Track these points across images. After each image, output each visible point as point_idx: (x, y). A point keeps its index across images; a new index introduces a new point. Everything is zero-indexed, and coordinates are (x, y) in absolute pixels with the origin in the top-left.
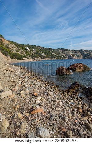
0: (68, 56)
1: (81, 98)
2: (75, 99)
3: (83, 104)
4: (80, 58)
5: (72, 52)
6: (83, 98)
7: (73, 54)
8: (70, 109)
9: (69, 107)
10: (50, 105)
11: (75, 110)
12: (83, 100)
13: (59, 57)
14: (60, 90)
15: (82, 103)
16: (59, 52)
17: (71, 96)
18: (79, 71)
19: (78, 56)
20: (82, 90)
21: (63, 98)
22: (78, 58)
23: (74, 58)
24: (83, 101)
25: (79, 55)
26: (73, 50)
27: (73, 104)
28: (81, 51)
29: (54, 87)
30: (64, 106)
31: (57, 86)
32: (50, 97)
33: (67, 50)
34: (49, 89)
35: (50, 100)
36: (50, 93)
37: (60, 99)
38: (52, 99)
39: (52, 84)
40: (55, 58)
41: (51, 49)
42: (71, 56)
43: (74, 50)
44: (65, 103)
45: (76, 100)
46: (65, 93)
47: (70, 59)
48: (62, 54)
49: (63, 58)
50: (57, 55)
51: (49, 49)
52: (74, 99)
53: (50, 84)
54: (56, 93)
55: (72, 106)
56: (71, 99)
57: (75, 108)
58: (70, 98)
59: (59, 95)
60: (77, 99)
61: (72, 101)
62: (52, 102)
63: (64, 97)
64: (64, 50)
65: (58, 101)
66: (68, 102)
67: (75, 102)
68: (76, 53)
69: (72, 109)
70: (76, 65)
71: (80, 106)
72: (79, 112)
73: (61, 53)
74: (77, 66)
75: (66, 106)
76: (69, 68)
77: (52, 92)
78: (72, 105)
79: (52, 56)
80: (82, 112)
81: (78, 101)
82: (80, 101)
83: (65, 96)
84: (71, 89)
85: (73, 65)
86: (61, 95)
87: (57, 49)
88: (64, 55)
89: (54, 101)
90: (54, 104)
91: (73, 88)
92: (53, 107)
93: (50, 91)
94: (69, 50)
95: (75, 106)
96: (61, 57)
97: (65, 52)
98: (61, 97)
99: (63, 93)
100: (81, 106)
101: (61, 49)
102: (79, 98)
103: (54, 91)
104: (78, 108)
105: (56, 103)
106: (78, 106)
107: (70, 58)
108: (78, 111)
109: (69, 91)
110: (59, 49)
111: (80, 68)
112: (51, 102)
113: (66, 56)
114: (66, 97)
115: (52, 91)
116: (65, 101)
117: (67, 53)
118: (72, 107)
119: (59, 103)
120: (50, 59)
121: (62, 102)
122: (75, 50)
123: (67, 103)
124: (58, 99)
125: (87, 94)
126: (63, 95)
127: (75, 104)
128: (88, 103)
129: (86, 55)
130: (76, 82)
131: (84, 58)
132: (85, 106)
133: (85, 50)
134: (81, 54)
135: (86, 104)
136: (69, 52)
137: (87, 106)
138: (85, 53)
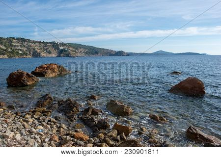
0: (31, 52)
1: (56, 118)
2: (47, 122)
3: (60, 127)
4: (54, 55)
5: (38, 44)
6: (59, 118)
7: (41, 49)
8: (38, 142)
9: (35, 138)
11: (47, 140)
12: (60, 121)
14: (16, 114)
15: (57, 127)
16: (14, 44)
17: (38, 119)
18: (51, 75)
19: (50, 53)
20: (57, 106)
21: (23, 125)
22: (50, 56)
23: (43, 54)
25: (52, 51)
26: (40, 42)
27: (42, 131)
28: (54, 45)
29: (4, 110)
30: (25, 140)
31: (10, 107)
33: (29, 41)
37: (17, 129)
42: (37, 52)
43: (42, 41)
44: (28, 133)
45: (48, 124)
46: (28, 116)
47: (37, 57)
48: (19, 48)
49: (22, 55)
50: (9, 50)
52: (43, 123)
54: (8, 121)
55: (41, 135)
56: (40, 125)
57: (46, 138)
58: (37, 123)
59: (15, 123)
60: (49, 121)
61: (41, 127)
63: (25, 123)
64: (23, 40)
65: (11, 135)
66: (34, 130)
67: (46, 127)
68: (45, 46)
69: (40, 141)
70: (45, 66)
71: (54, 131)
72: (53, 142)
73: (17, 46)
74: (48, 68)
76: (33, 73)
78: (41, 133)
80: (58, 140)
81: (51, 124)
82: (55, 123)
83: (27, 122)
84: (38, 107)
85: (41, 67)
86: (20, 121)
87: (8, 39)
88: (25, 49)
89: (3, 137)
91: (42, 105)
94: (34, 42)
95: (47, 133)
96: (18, 53)
97: (25, 44)
98: (19, 125)
99: (23, 117)
100: (57, 131)
101: (18, 39)
102: (52, 119)
103: (3, 119)
104: (51, 135)
105: (9, 140)
106: (50, 133)
107: (36, 55)
108: (50, 140)
109: (34, 112)
110: (14, 38)
111: (53, 70)
113: (28, 52)
114: (29, 123)
116: (27, 130)
117: (30, 46)
118: (40, 138)
119: (14, 138)
121: (22, 134)
122: (44, 42)
123: (31, 132)
124: (12, 131)
125: (65, 110)
126: (24, 121)
127: (46, 131)
128: (67, 123)
129: (63, 50)
130: (47, 95)
131: (59, 56)
132: (62, 129)
133: (60, 43)
134: (55, 49)
135: (64, 126)
136: (33, 46)
137: (66, 128)
138: (61, 48)
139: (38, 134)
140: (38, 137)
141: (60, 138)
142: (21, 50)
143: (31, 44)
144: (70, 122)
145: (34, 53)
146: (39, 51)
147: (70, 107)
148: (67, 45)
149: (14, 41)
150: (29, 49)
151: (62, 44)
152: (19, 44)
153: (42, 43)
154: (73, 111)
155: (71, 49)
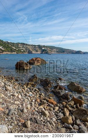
0: (27, 51)
1: (39, 89)
2: (34, 90)
3: (41, 94)
4: (39, 53)
5: (31, 46)
6: (41, 89)
7: (33, 49)
8: (29, 101)
9: (28, 99)
10: (9, 100)
11: (34, 100)
13: (19, 51)
14: (19, 84)
15: (39, 94)
16: (19, 46)
17: (30, 88)
19: (37, 51)
20: (39, 82)
21: (22, 91)
22: (37, 53)
23: (34, 52)
24: (40, 92)
26: (32, 45)
27: (31, 95)
28: (40, 47)
29: (14, 81)
30: (23, 99)
31: (17, 80)
32: (8, 92)
33: (27, 44)
34: (8, 84)
35: (9, 95)
36: (8, 88)
37: (20, 92)
38: (11, 94)
39: (12, 78)
40: (14, 52)
41: (11, 43)
42: (30, 51)
45: (34, 92)
46: (25, 86)
48: (22, 48)
49: (23, 52)
50: (17, 49)
51: (9, 43)
52: (32, 91)
53: (10, 79)
54: (16, 87)
55: (31, 97)
56: (30, 92)
57: (33, 99)
58: (29, 90)
59: (19, 89)
60: (35, 90)
61: (31, 93)
62: (11, 96)
63: (23, 90)
64: (24, 44)
65: (16, 95)
66: (27, 94)
67: (33, 94)
68: (35, 48)
69: (30, 101)
70: (34, 59)
71: (38, 96)
72: (36, 102)
73: (21, 47)
74: (36, 60)
75: (25, 98)
76: (28, 62)
77: (11, 87)
78: (31, 96)
79: (12, 50)
80: (39, 102)
81: (36, 92)
82: (38, 92)
83: (24, 89)
84: (30, 81)
85: (32, 60)
86: (21, 88)
87: (17, 43)
88: (24, 49)
89: (13, 95)
90: (13, 99)
91: (32, 81)
92: (12, 102)
93: (9, 86)
94: (29, 45)
95: (34, 97)
96: (21, 51)
97: (25, 46)
98: (20, 90)
99: (23, 86)
100: (39, 96)
101: (21, 43)
102: (37, 89)
103: (13, 86)
104: (36, 98)
105: (16, 97)
106: (36, 97)
107: (30, 52)
108: (35, 101)
109: (28, 84)
110: (19, 43)
111: (38, 62)
112: (9, 97)
114: (25, 90)
115: (11, 85)
116: (24, 93)
117: (27, 47)
118: (30, 99)
119: (18, 97)
120: (10, 53)
121: (21, 95)
122: (34, 45)
123: (26, 95)
124: (17, 93)
125: (44, 85)
126: (23, 88)
127: (33, 95)
129: (44, 50)
130: (35, 75)
131: (42, 53)
132: (42, 96)
133: (43, 46)
134: (40, 49)
135: (43, 94)
136: (29, 47)
137: (44, 95)
138: (43, 49)
139: (30, 96)
140: (29, 98)
141: (41, 101)
142: (22, 49)
144: (46, 92)
145: (29, 51)
147: (47, 83)
148: (47, 47)
149: (20, 45)
150: (26, 49)
151: (44, 46)
152: (22, 46)
154: (48, 86)
155: (49, 49)
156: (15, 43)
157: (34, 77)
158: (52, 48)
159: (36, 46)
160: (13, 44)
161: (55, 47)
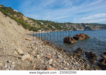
1: (84, 60)
2: (80, 61)
3: (86, 65)
5: (76, 25)
6: (86, 61)
8: (76, 69)
9: (75, 67)
10: (60, 65)
12: (86, 62)
14: (67, 54)
15: (85, 64)
17: (76, 59)
18: (81, 39)
19: (81, 28)
20: (84, 54)
21: (70, 60)
22: (81, 30)
23: (78, 29)
25: (82, 28)
26: (76, 24)
27: (78, 65)
28: (83, 25)
29: (63, 52)
30: (70, 66)
31: (65, 51)
32: (59, 60)
33: (72, 24)
34: (59, 53)
35: (59, 62)
36: (59, 56)
37: (68, 61)
38: (61, 61)
39: (61, 49)
40: (62, 29)
41: (60, 23)
42: (75, 28)
43: (77, 23)
44: (72, 64)
46: (71, 56)
47: (75, 30)
48: (68, 27)
49: (69, 30)
50: (64, 28)
51: (58, 23)
52: (78, 61)
53: (60, 50)
54: (64, 56)
55: (77, 66)
57: (79, 68)
58: (75, 60)
60: (81, 61)
61: (77, 63)
62: (61, 63)
64: (69, 23)
65: (66, 62)
66: (74, 63)
67: (79, 63)
68: (79, 26)
70: (79, 35)
71: (83, 66)
74: (80, 36)
75: (72, 66)
76: (73, 37)
77: (61, 56)
78: (77, 65)
79: (60, 28)
81: (81, 63)
82: (83, 62)
83: (71, 59)
84: (76, 53)
85: (77, 35)
86: (68, 58)
87: (64, 23)
88: (70, 27)
89: (63, 63)
90: (63, 65)
92: (62, 67)
93: (60, 55)
94: (74, 24)
96: (67, 29)
97: (70, 25)
98: (68, 59)
99: (70, 56)
100: (85, 67)
101: (67, 23)
102: (82, 60)
103: (62, 55)
104: (82, 68)
105: (65, 64)
109: (74, 55)
110: (66, 23)
111: (82, 37)
112: (60, 64)
113: (71, 29)
115: (61, 55)
116: (71, 62)
117: (72, 26)
118: (77, 67)
119: (66, 64)
120: (59, 31)
121: (69, 63)
122: (78, 24)
124: (66, 61)
125: (89, 57)
126: (70, 58)
127: (79, 65)
128: (90, 64)
129: (87, 27)
130: (80, 48)
131: (85, 30)
132: (87, 66)
133: (86, 24)
134: (83, 27)
135: (88, 65)
136: (73, 25)
137: (89, 66)
138: (86, 26)
140: (76, 67)
142: (68, 28)
143: (72, 25)
144: (92, 64)
145: (73, 29)
146: (76, 28)
147: (92, 56)
148: (89, 24)
149: (66, 24)
150: (72, 27)
151: (87, 24)
152: (68, 25)
153: (77, 24)
154: (93, 59)
155: (92, 26)
156: (63, 23)
157: (79, 49)
158: (95, 25)
159: (80, 24)
160: (61, 24)
161: (98, 24)
